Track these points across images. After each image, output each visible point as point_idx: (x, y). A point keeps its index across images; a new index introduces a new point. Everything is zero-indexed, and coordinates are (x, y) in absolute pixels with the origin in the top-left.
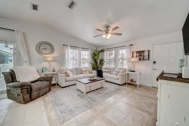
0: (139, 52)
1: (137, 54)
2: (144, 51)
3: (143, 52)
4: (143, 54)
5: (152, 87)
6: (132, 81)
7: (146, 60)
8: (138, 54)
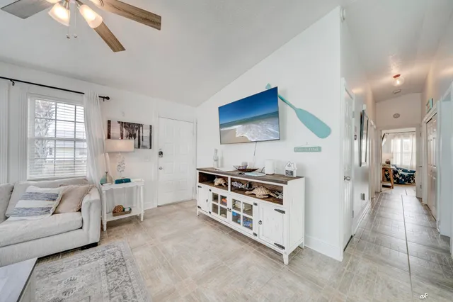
0: (129, 124)
1: (122, 130)
2: (142, 125)
3: (139, 126)
4: (139, 132)
5: (158, 206)
6: (118, 210)
7: (145, 147)
8: (124, 129)
